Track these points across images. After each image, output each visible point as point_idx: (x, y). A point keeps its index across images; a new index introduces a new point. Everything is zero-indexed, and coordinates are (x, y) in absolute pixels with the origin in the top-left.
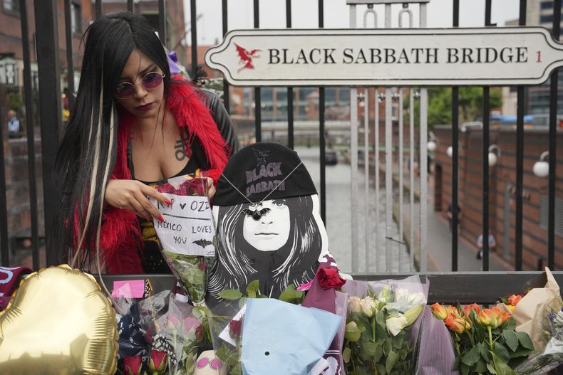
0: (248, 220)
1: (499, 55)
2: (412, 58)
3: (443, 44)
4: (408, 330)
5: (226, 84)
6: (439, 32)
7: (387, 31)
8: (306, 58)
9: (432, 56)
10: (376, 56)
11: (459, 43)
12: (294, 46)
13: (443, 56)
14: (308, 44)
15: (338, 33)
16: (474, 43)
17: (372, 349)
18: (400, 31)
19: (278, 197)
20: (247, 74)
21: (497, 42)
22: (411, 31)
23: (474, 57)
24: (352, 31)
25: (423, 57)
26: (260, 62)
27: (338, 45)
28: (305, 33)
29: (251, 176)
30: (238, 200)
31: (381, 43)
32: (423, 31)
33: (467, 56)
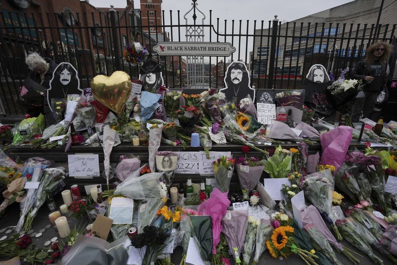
0: (147, 78)
1: (220, 49)
2: (200, 49)
3: (207, 46)
4: (178, 99)
5: (158, 55)
6: (206, 43)
7: (195, 43)
8: (176, 49)
9: (205, 49)
10: (192, 49)
11: (211, 46)
12: (173, 46)
13: (207, 49)
14: (176, 46)
15: (183, 43)
16: (214, 46)
17: (170, 103)
18: (198, 43)
19: (153, 72)
20: (163, 52)
21: (220, 46)
22: (200, 43)
23: (214, 49)
24: (187, 42)
25: (203, 49)
26: (166, 50)
27: (183, 46)
28: (176, 43)
29: (147, 68)
30: (145, 73)
31: (193, 45)
32: (203, 43)
33: (213, 49)
